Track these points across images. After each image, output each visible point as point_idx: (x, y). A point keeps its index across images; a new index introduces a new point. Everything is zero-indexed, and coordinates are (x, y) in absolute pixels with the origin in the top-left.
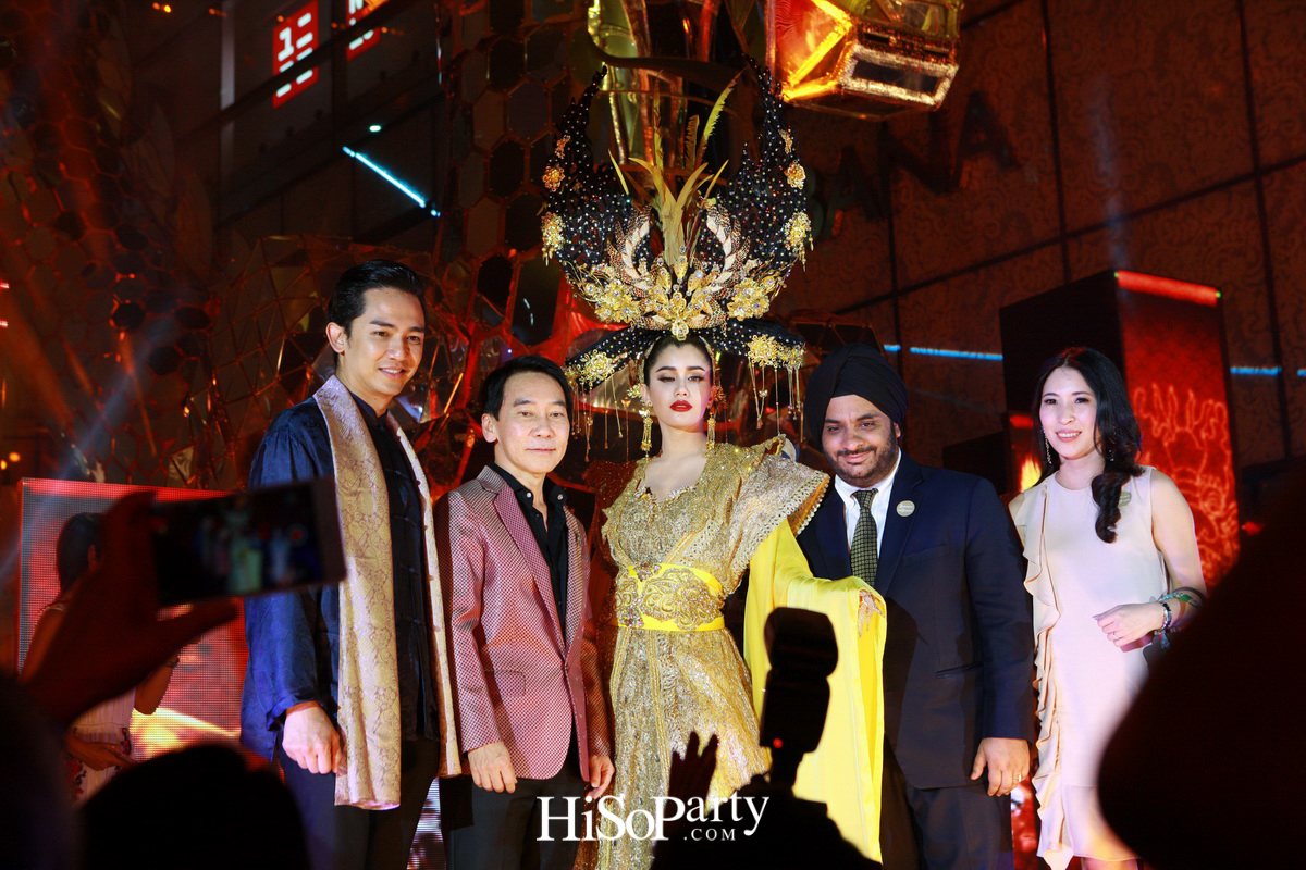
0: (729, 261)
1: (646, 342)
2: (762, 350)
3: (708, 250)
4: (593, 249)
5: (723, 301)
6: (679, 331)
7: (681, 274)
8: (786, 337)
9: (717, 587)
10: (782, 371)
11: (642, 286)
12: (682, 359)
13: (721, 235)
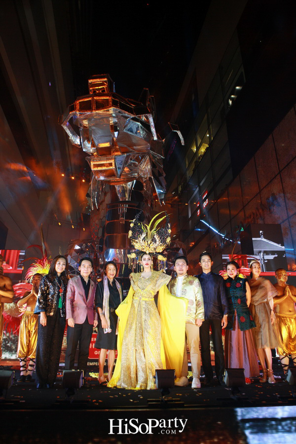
0: (157, 243)
1: (141, 253)
2: (160, 258)
3: (154, 240)
4: (135, 237)
5: (155, 249)
6: (147, 252)
7: (149, 243)
8: (164, 256)
9: (154, 294)
10: (163, 261)
11: (143, 244)
12: (146, 257)
13: (156, 238)
